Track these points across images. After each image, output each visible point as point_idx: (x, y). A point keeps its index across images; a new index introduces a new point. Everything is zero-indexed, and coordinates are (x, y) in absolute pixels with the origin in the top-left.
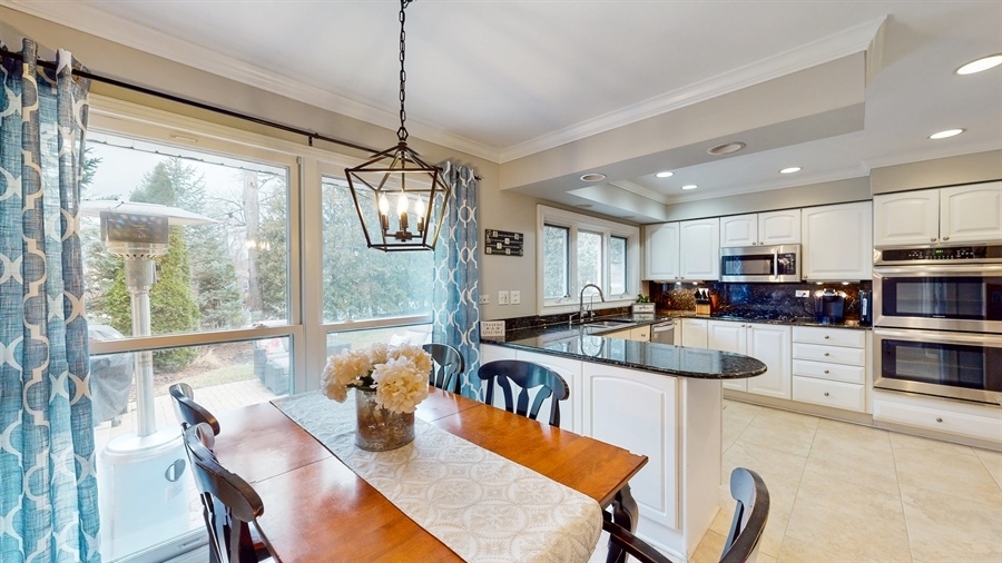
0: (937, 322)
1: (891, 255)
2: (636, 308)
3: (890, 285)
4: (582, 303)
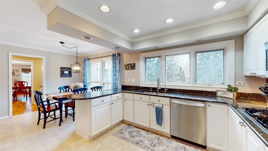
2: (219, 94)
4: (158, 85)
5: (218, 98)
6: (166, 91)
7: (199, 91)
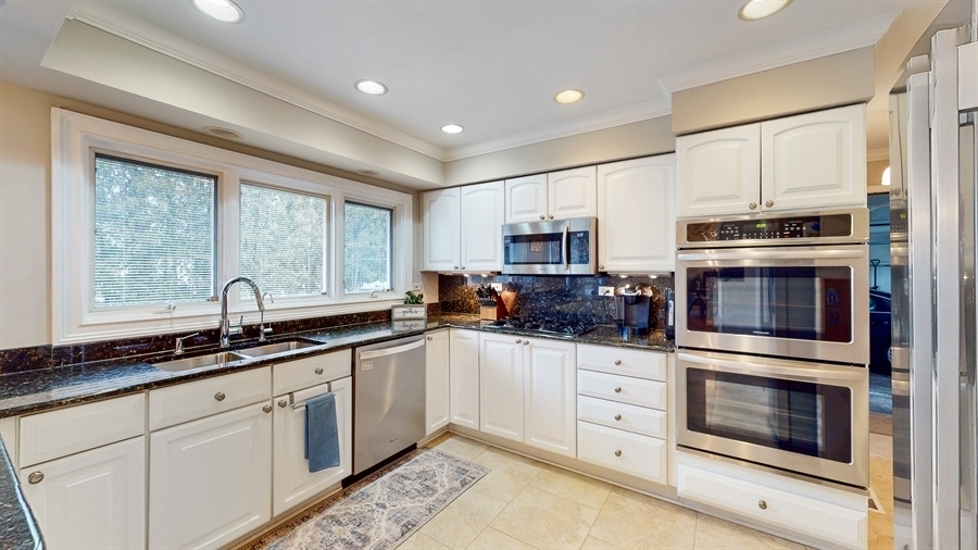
1: (697, 232)
2: (397, 314)
4: (224, 314)
5: (396, 323)
6: (266, 334)
7: (358, 314)
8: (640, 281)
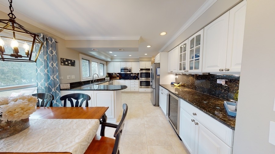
0: (145, 78)
1: (141, 70)
2: (106, 78)
3: (141, 73)
4: (93, 78)
8: (135, 74)
